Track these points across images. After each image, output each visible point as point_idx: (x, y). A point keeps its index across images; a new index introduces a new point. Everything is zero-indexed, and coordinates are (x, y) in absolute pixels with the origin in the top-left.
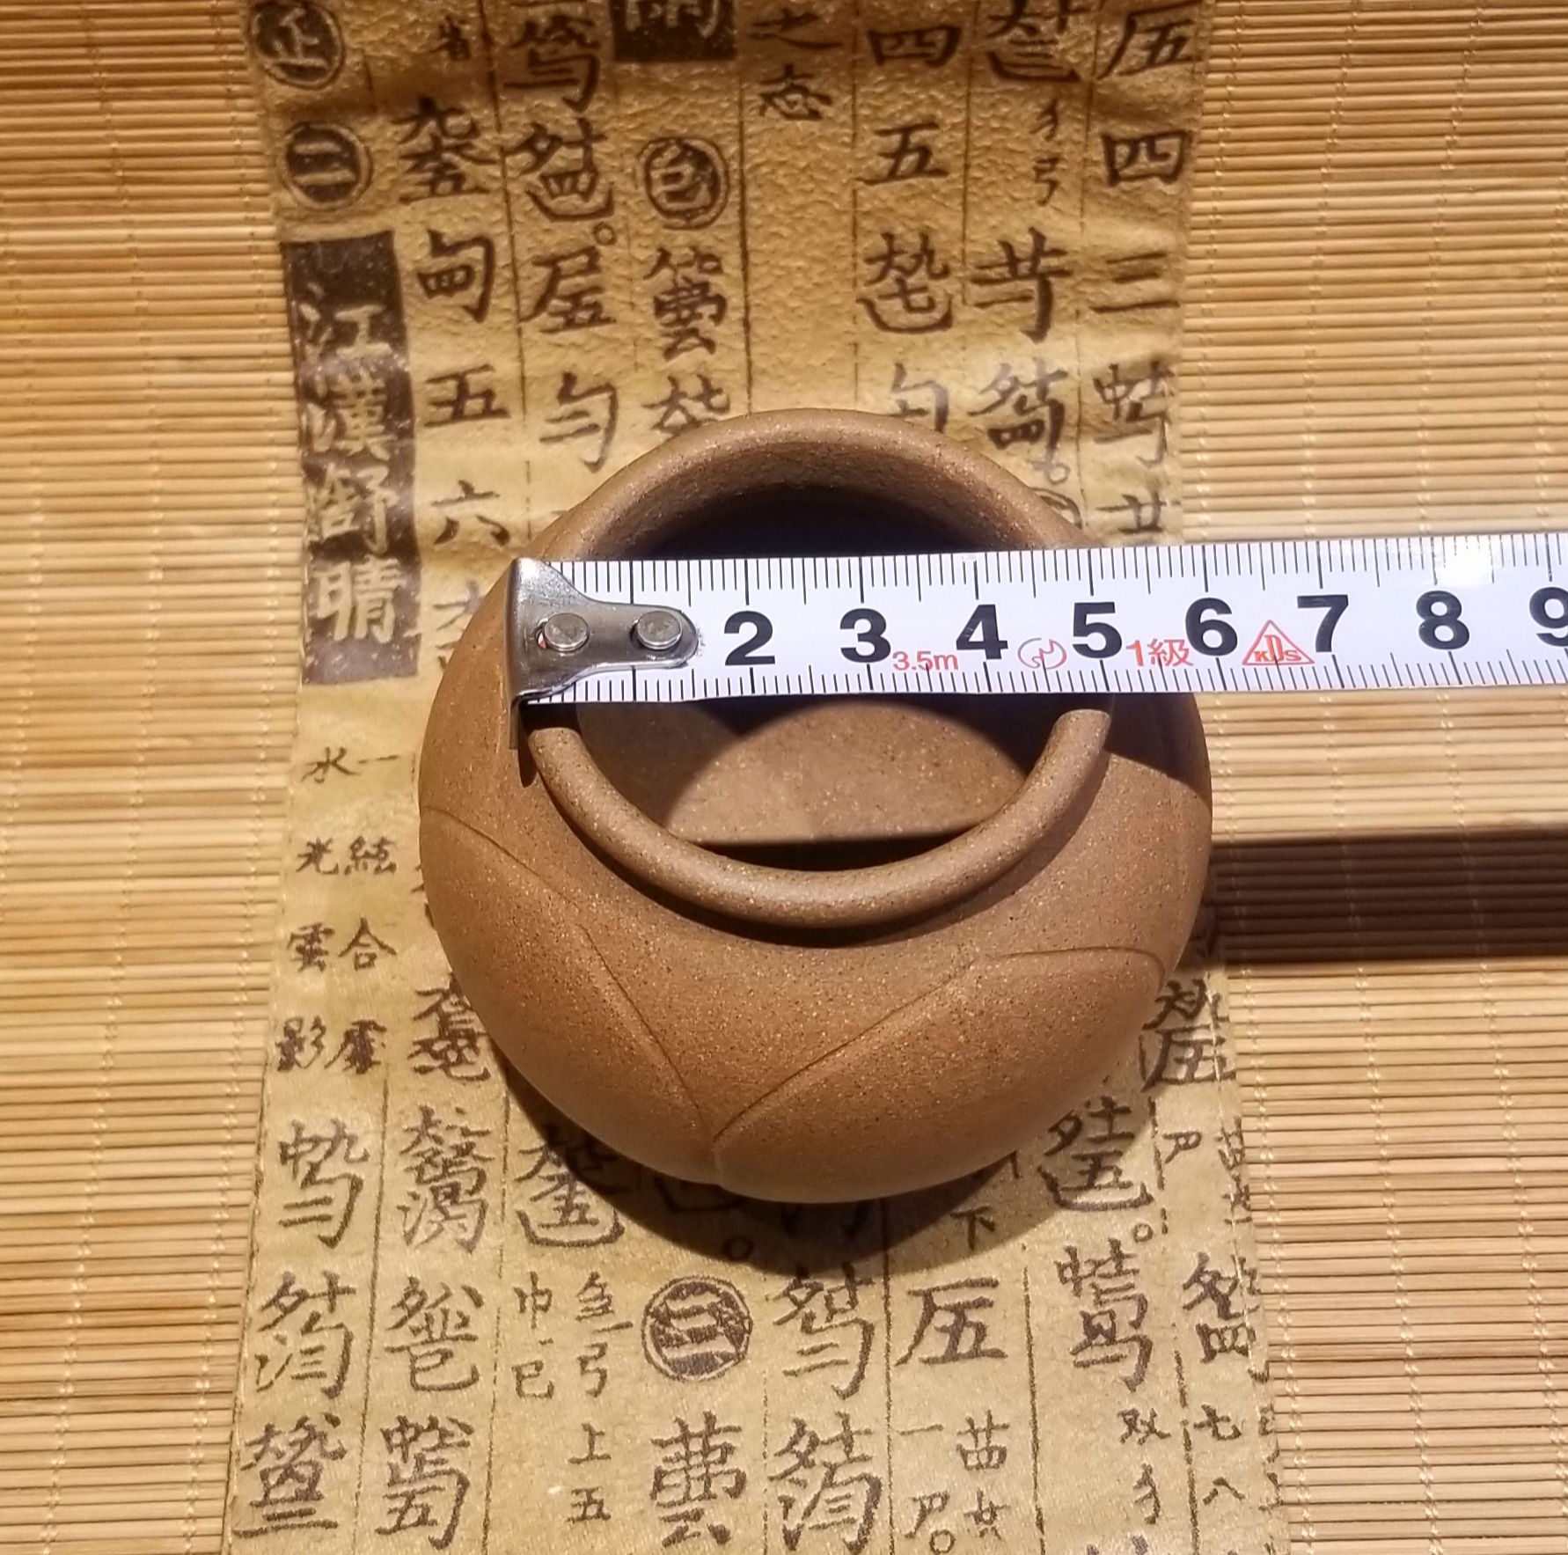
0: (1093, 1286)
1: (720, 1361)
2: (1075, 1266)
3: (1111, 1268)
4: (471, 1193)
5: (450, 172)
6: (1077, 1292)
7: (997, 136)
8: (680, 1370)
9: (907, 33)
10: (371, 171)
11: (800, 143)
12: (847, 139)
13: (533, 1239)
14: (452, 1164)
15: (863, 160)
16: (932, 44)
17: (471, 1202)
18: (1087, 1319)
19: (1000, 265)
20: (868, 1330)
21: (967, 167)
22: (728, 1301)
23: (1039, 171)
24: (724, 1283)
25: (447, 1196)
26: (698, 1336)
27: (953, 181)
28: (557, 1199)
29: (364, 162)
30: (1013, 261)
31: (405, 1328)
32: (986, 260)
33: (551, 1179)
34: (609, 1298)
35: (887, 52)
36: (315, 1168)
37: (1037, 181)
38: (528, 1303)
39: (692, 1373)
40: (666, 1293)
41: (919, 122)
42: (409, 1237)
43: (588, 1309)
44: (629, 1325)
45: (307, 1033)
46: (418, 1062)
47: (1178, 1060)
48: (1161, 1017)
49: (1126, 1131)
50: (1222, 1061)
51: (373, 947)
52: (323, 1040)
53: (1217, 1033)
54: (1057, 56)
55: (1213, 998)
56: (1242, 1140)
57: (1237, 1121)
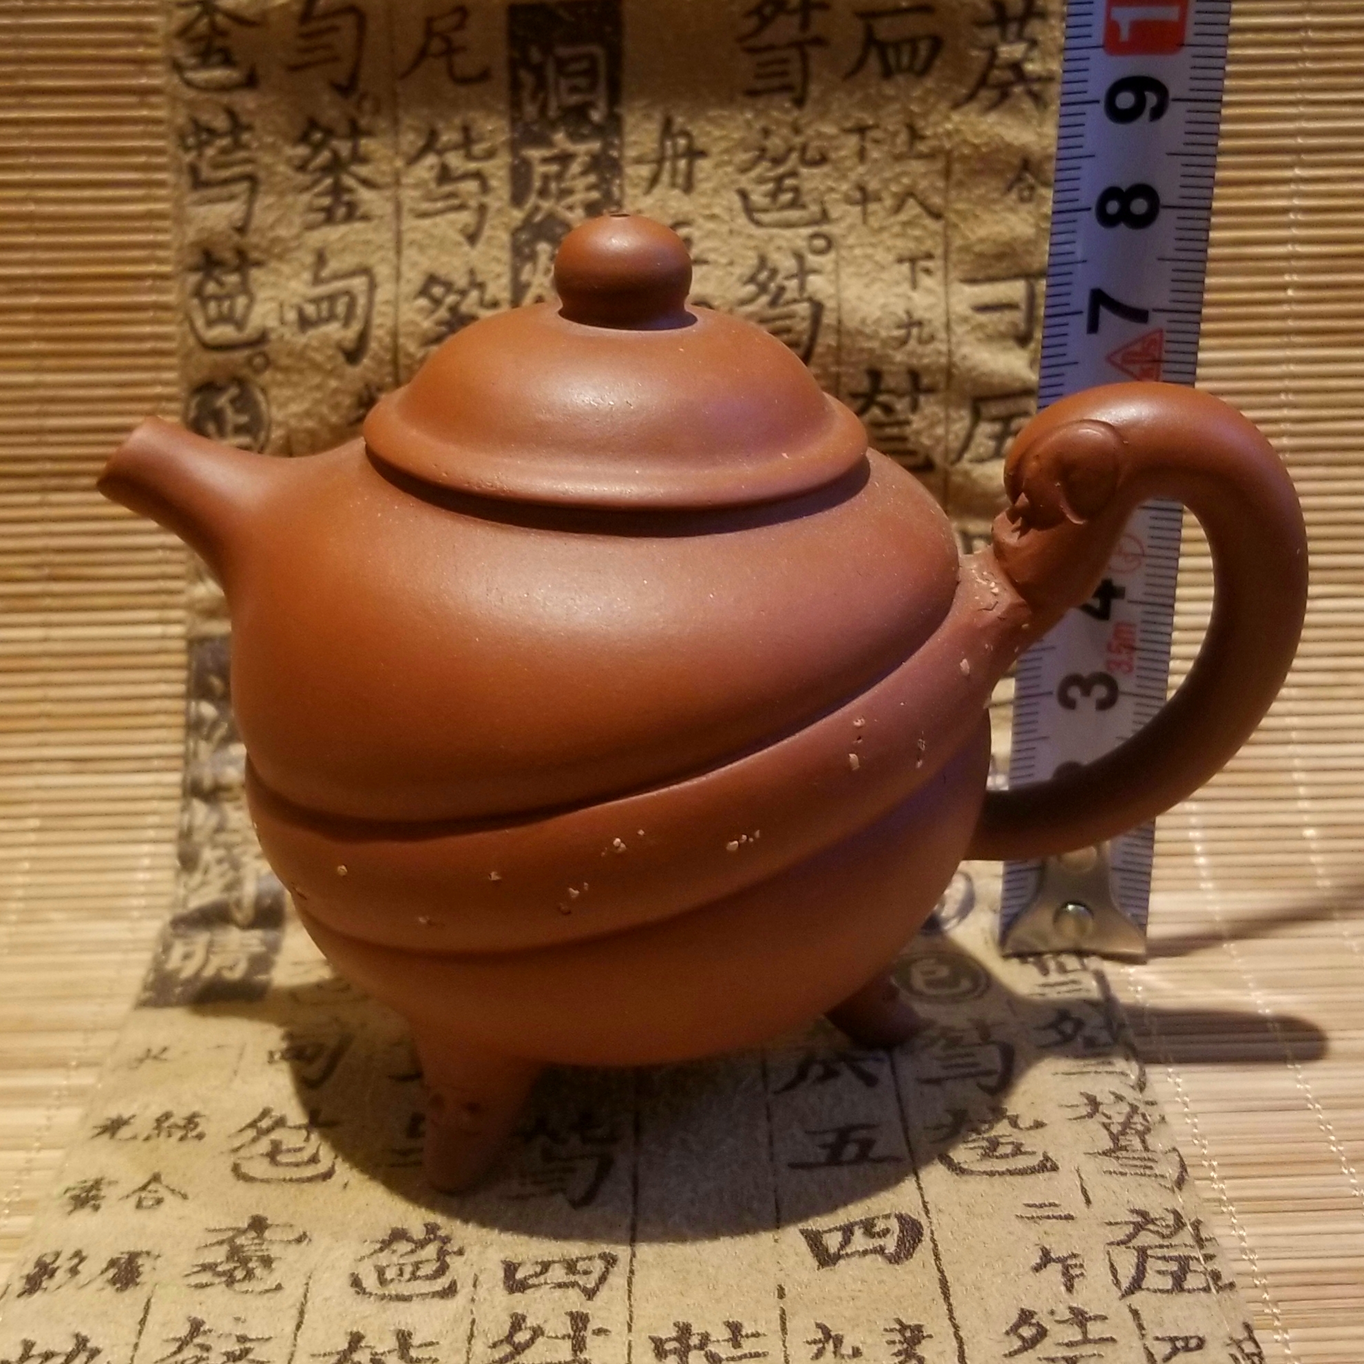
45: (64, 1263)
46: (195, 1280)
47: (1159, 1272)
48: (1131, 1237)
49: (1105, 1336)
50: (1216, 1276)
51: (163, 1193)
52: (80, 1268)
53: (1204, 1252)
54: (912, 438)
55: (1192, 1224)
56: (1257, 1346)
57: (1248, 1327)
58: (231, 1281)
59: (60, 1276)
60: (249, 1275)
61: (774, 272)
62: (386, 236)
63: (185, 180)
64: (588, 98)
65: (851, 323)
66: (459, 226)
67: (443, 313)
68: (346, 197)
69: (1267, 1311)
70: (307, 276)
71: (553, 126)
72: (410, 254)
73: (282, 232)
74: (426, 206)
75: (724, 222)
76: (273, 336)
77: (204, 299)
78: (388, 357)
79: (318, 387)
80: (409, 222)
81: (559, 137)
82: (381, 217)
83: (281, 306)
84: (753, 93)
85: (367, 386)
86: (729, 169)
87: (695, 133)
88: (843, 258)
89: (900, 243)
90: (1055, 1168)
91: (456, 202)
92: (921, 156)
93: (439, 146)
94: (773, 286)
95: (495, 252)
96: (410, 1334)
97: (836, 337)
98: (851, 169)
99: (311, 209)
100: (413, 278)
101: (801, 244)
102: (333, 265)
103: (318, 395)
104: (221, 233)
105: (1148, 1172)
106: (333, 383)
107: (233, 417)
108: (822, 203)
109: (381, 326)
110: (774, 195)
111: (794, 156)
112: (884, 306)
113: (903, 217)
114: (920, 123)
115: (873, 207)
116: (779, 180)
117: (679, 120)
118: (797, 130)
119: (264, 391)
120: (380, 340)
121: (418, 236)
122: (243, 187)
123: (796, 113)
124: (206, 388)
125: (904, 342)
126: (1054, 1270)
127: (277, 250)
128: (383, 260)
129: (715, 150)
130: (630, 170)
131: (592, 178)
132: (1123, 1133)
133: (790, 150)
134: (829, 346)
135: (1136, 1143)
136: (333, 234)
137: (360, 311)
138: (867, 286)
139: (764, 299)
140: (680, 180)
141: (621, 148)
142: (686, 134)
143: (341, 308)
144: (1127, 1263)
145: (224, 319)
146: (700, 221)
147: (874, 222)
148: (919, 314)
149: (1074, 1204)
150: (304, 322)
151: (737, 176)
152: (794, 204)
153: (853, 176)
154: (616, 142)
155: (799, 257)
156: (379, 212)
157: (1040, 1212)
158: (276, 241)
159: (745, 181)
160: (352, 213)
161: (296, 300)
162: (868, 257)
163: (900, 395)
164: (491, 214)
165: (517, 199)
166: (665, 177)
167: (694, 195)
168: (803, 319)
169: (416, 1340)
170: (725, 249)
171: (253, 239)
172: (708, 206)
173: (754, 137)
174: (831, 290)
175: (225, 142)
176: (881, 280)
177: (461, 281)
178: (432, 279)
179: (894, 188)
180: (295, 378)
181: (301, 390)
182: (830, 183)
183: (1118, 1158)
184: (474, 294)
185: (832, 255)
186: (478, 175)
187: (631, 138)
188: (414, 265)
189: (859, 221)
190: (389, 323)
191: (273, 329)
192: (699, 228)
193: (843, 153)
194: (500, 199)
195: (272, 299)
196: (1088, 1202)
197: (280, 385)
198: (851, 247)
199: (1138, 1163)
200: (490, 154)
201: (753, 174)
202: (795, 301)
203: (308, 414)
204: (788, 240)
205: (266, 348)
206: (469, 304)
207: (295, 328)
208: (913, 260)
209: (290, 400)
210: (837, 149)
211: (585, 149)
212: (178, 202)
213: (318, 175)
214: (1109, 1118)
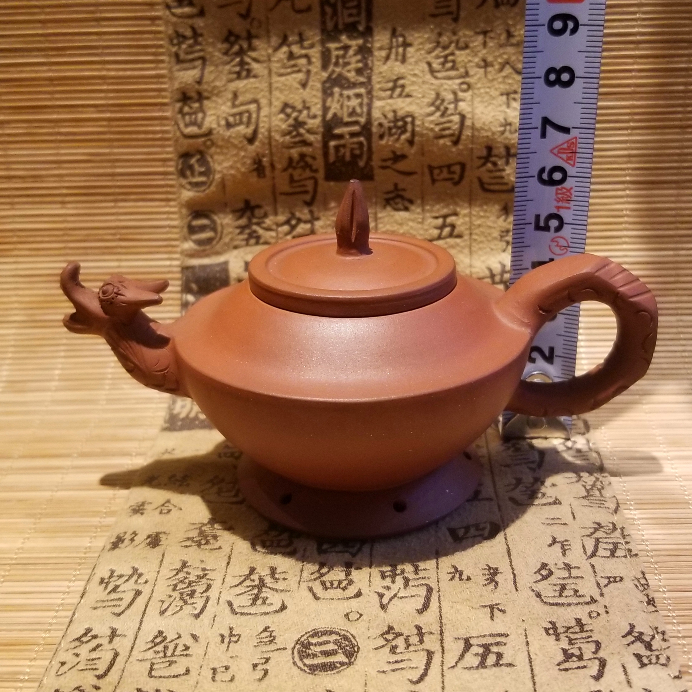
0: (567, 637)
1: (338, 665)
2: (555, 628)
3: (577, 629)
4: (202, 593)
5: (255, 235)
6: (558, 639)
7: (483, 220)
8: (313, 669)
9: (443, 167)
10: (222, 233)
11: (400, 222)
12: (420, 220)
13: (234, 612)
14: (193, 582)
15: (427, 230)
16: (454, 173)
17: (201, 597)
18: (565, 651)
19: (487, 277)
20: (430, 654)
21: (471, 234)
22: (346, 638)
23: (502, 237)
24: (344, 630)
25: (188, 595)
26: (326, 654)
27: (465, 240)
28: (252, 595)
29: (219, 229)
30: (492, 276)
31: (151, 650)
32: (481, 275)
33: (249, 586)
34: (275, 637)
35: (436, 177)
36: (117, 587)
37: (501, 240)
38: (227, 640)
39: (321, 671)
40: (308, 635)
41: (450, 212)
42: (162, 613)
43: (261, 642)
44: (285, 649)
45: (128, 537)
46: (184, 544)
47: (604, 549)
48: (593, 533)
49: (579, 575)
50: (630, 551)
51: (171, 507)
52: (135, 538)
53: (625, 540)
54: (506, 177)
55: (621, 529)
56: (647, 581)
57: (643, 573)
58: (199, 545)
59: (127, 542)
60: (207, 543)
61: (443, 101)
62: (264, 85)
63: (173, 60)
64: (357, 19)
65: (478, 125)
66: (298, 80)
67: (291, 121)
68: (246, 67)
69: (652, 566)
70: (229, 104)
71: (340, 32)
72: (276, 93)
73: (218, 83)
74: (283, 71)
75: (421, 77)
76: (215, 132)
77: (184, 115)
78: (266, 141)
79: (236, 155)
80: (275, 78)
81: (344, 38)
82: (263, 76)
83: (218, 117)
84: (434, 16)
85: (258, 155)
86: (423, 52)
87: (406, 35)
88: (475, 94)
89: (502, 86)
90: (560, 503)
91: (296, 69)
92: (512, 45)
93: (288, 43)
94: (442, 108)
95: (314, 93)
96: (276, 568)
97: (471, 131)
98: (479, 51)
99: (230, 73)
100: (277, 104)
101: (456, 87)
102: (241, 99)
103: (236, 159)
104: (190, 84)
105: (602, 506)
106: (242, 154)
107: (198, 168)
108: (466, 68)
109: (263, 127)
110: (443, 64)
111: (453, 45)
112: (493, 116)
113: (504, 74)
114: (512, 29)
115: (490, 69)
116: (446, 57)
117: (399, 29)
118: (454, 33)
119: (212, 157)
120: (263, 134)
121: (279, 85)
122: (199, 63)
123: (453, 25)
124: (185, 156)
125: (503, 133)
126: (557, 547)
127: (215, 92)
128: (264, 96)
129: (416, 43)
130: (376, 53)
131: (359, 57)
132: (592, 489)
133: (451, 43)
134: (468, 135)
135: (597, 493)
136: (241, 84)
137: (253, 120)
138: (486, 107)
139: (438, 114)
140: (400, 58)
141: (372, 43)
142: (403, 36)
143: (245, 119)
144: (590, 545)
145: (194, 123)
146: (409, 77)
147: (490, 77)
148: (510, 120)
149: (568, 519)
150: (229, 125)
151: (426, 55)
152: (453, 68)
153: (480, 55)
154: (370, 39)
155: (455, 93)
156: (261, 74)
157: (552, 522)
158: (215, 87)
159: (430, 58)
160: (249, 74)
161: (224, 115)
162: (487, 93)
163: (500, 158)
164: (312, 74)
165: (325, 67)
166: (393, 56)
167: (406, 64)
168: (456, 123)
169: (278, 571)
170: (420, 90)
171: (205, 87)
172: (412, 70)
173: (434, 36)
174: (469, 109)
175: (191, 42)
176: (493, 104)
177: (299, 106)
178: (286, 105)
179: (500, 60)
180: (225, 151)
181: (228, 156)
182: (470, 58)
183: (588, 500)
184: (305, 112)
185: (470, 93)
186: (306, 56)
187: (376, 38)
188: (278, 99)
189: (483, 76)
190: (267, 126)
191: (215, 129)
192: (408, 80)
193: (475, 44)
194: (316, 67)
195: (214, 114)
196: (574, 518)
197: (219, 154)
198: (479, 89)
199: (598, 502)
200: (312, 46)
201: (434, 54)
202: (452, 114)
203: (231, 167)
204: (449, 86)
205: (212, 137)
206: (303, 116)
207: (225, 128)
208: (508, 94)
209: (223, 161)
210: (473, 42)
211: (355, 43)
212: (170, 71)
213: (233, 57)
214: (586, 483)
